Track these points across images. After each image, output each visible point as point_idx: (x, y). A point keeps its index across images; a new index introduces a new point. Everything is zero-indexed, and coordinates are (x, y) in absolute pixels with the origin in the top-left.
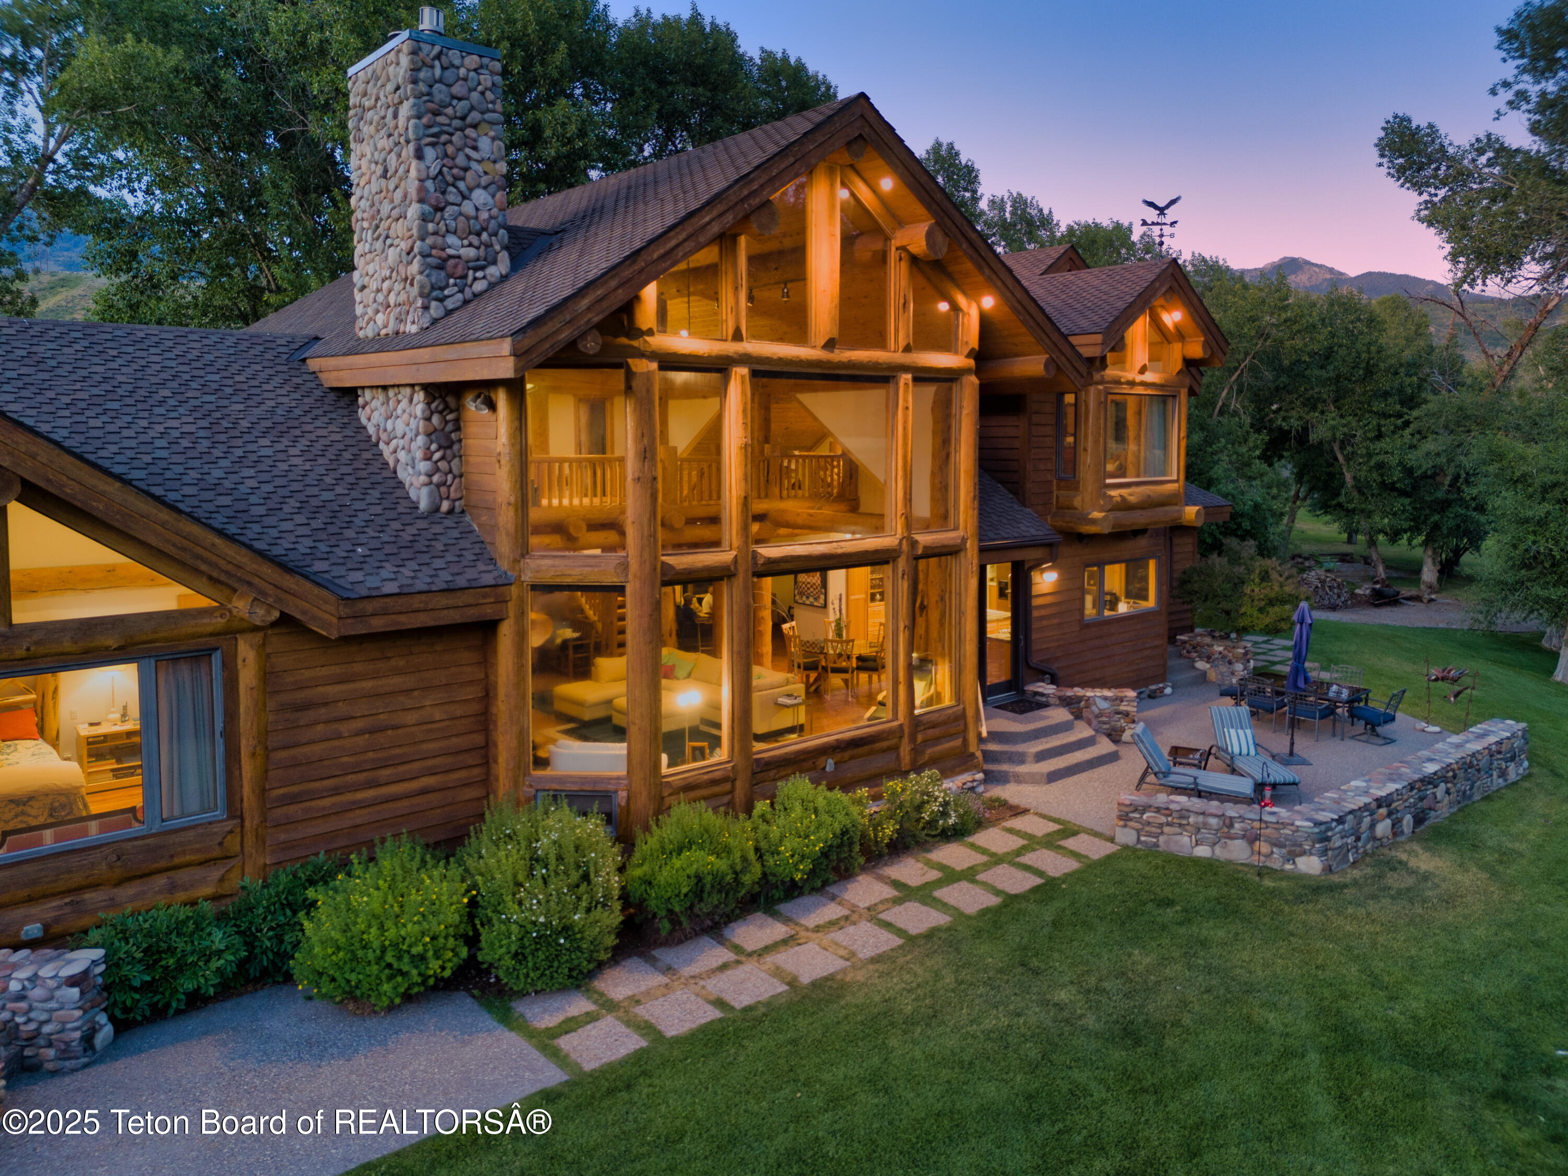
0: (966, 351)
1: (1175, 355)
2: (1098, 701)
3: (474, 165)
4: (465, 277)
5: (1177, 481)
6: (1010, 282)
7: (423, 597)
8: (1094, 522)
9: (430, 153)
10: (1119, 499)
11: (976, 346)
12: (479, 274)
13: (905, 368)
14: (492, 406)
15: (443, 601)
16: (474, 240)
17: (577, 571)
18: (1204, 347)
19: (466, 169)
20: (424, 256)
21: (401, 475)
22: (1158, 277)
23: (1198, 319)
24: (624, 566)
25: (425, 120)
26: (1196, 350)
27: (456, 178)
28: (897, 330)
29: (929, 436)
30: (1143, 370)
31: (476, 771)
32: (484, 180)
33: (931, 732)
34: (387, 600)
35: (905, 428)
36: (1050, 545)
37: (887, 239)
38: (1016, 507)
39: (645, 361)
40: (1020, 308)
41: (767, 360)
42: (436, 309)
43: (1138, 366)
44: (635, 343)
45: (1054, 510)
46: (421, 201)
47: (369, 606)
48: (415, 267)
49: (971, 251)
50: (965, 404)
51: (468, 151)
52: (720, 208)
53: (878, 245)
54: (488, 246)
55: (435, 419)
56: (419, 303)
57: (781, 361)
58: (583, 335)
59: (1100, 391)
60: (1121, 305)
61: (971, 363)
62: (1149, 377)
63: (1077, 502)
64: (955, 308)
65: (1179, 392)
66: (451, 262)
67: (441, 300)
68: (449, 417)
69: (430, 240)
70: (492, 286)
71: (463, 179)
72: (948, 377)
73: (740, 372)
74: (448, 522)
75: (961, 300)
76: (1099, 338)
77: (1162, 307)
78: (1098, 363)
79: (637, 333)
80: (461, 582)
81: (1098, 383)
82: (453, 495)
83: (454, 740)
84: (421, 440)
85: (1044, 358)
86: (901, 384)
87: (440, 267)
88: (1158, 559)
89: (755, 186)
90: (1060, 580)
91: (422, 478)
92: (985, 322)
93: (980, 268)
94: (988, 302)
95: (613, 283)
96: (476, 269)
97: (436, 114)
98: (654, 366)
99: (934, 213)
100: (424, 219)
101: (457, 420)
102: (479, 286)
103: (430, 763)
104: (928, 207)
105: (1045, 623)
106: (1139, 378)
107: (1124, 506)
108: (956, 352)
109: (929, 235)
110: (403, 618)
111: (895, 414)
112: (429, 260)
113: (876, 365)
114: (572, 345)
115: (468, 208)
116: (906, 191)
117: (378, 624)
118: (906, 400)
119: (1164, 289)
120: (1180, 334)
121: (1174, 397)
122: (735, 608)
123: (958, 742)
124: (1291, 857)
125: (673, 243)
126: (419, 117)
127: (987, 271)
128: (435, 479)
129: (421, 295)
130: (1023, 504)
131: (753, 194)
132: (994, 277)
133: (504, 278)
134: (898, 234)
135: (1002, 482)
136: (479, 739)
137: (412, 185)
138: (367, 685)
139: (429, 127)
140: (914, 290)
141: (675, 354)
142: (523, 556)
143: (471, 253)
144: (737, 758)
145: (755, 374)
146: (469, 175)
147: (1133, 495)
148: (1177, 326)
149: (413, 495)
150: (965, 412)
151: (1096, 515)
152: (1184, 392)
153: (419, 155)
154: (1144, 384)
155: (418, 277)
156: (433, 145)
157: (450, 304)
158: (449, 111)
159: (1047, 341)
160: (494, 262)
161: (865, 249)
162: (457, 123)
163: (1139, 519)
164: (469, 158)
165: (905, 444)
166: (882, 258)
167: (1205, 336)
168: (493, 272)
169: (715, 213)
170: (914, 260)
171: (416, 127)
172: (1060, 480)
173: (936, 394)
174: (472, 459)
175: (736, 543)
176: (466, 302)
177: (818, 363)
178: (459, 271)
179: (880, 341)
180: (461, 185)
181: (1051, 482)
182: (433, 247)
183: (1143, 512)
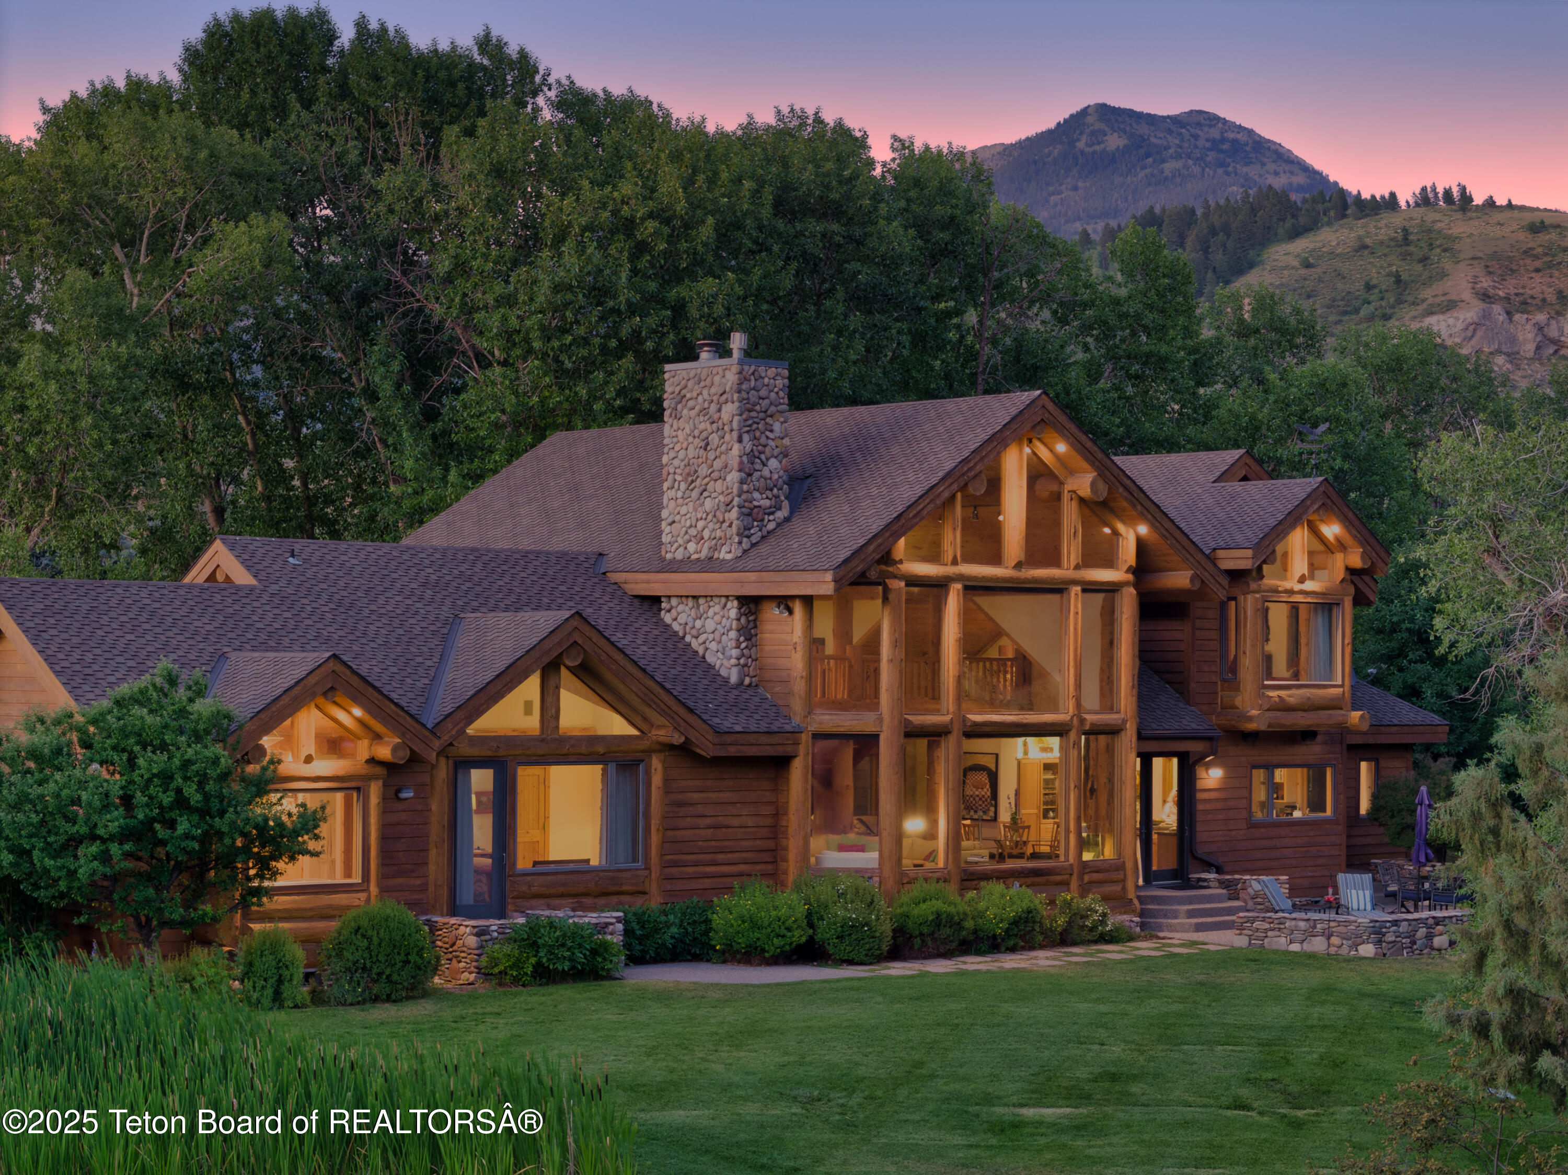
0: (1125, 568)
1: (1338, 564)
2: (1253, 883)
3: (771, 443)
4: (762, 520)
5: (1342, 686)
6: (1158, 515)
7: (756, 736)
8: (1251, 719)
9: (746, 437)
10: (1277, 700)
11: (1134, 564)
12: (771, 517)
13: (1075, 582)
14: (791, 612)
15: (765, 739)
16: (769, 493)
17: (848, 723)
18: (1362, 558)
19: (765, 446)
20: (740, 507)
21: (710, 658)
22: (1309, 496)
23: (1355, 532)
24: (880, 720)
25: (744, 416)
26: (1356, 561)
27: (760, 453)
28: (1069, 553)
29: (1099, 637)
30: (1302, 580)
31: (770, 867)
32: (776, 452)
33: (1096, 876)
34: (738, 735)
35: (1075, 629)
36: (1210, 739)
37: (1061, 483)
38: (1181, 705)
39: (897, 581)
40: (1167, 535)
41: (975, 578)
42: (746, 544)
43: (1297, 576)
44: (891, 569)
45: (1219, 710)
46: (740, 471)
47: (729, 739)
48: (734, 513)
49: (1126, 494)
50: (1125, 610)
51: (768, 433)
52: (950, 481)
53: (1055, 487)
54: (777, 497)
55: (743, 620)
56: (736, 540)
57: (984, 578)
58: (869, 568)
59: (1257, 599)
60: (1272, 522)
61: (1130, 577)
62: (1309, 586)
63: (1238, 702)
64: (1116, 533)
65: (1343, 600)
66: (756, 510)
67: (748, 537)
68: (751, 618)
69: (744, 496)
70: (779, 525)
71: (763, 453)
72: (1111, 590)
73: (956, 588)
74: (750, 692)
75: (1121, 527)
76: (1249, 553)
77: (1322, 521)
78: (1254, 574)
79: (895, 563)
80: (774, 728)
81: (1254, 592)
82: (751, 674)
83: (758, 842)
84: (733, 634)
85: (1189, 573)
86: (1073, 595)
87: (749, 515)
88: (1334, 766)
89: (971, 464)
90: (1226, 778)
91: (733, 661)
92: (1142, 546)
93: (1134, 506)
94: (1143, 529)
95: (887, 534)
96: (769, 514)
97: (750, 411)
98: (903, 584)
99: (1097, 469)
100: (742, 482)
101: (755, 620)
102: (771, 526)
103: (744, 855)
104: (1092, 464)
105: (1210, 817)
106: (1298, 587)
107: (1285, 707)
108: (1117, 569)
109: (1093, 484)
110: (744, 748)
111: (1068, 618)
112: (743, 510)
113: (1053, 580)
114: (863, 574)
115: (766, 472)
116: (1074, 453)
117: (732, 751)
118: (1076, 607)
119: (1316, 507)
120: (1341, 546)
121: (1338, 604)
122: (951, 757)
123: (1117, 888)
124: (1356, 946)
125: (921, 506)
126: (741, 415)
127: (1139, 507)
128: (742, 661)
129: (738, 534)
130: (1188, 703)
131: (970, 469)
132: (1145, 512)
133: (787, 520)
134: (1070, 481)
135: (1169, 683)
136: (770, 844)
137: (734, 462)
138: (713, 796)
139: (745, 420)
140: (1083, 523)
141: (916, 576)
142: (809, 713)
143: (766, 503)
144: (950, 867)
145: (967, 588)
146: (768, 450)
147: (1292, 696)
148: (1337, 539)
149: (724, 672)
150: (1124, 617)
151: (1254, 712)
152: (1348, 602)
153: (740, 440)
154: (1302, 592)
155: (735, 523)
156: (748, 432)
157: (754, 539)
158: (758, 408)
159: (1191, 559)
160: (780, 509)
161: (1045, 488)
162: (762, 415)
163: (1302, 721)
164: (768, 438)
165: (1076, 641)
166: (1058, 497)
167: (1363, 546)
168: (780, 515)
169: (947, 484)
170: (1082, 500)
171: (739, 421)
172: (1224, 681)
173: (1104, 600)
174: (766, 648)
175: (951, 709)
176: (763, 537)
177: (1011, 580)
178: (760, 516)
179: (1057, 563)
180: (763, 457)
181: (1216, 683)
182: (745, 501)
183: (1304, 714)
